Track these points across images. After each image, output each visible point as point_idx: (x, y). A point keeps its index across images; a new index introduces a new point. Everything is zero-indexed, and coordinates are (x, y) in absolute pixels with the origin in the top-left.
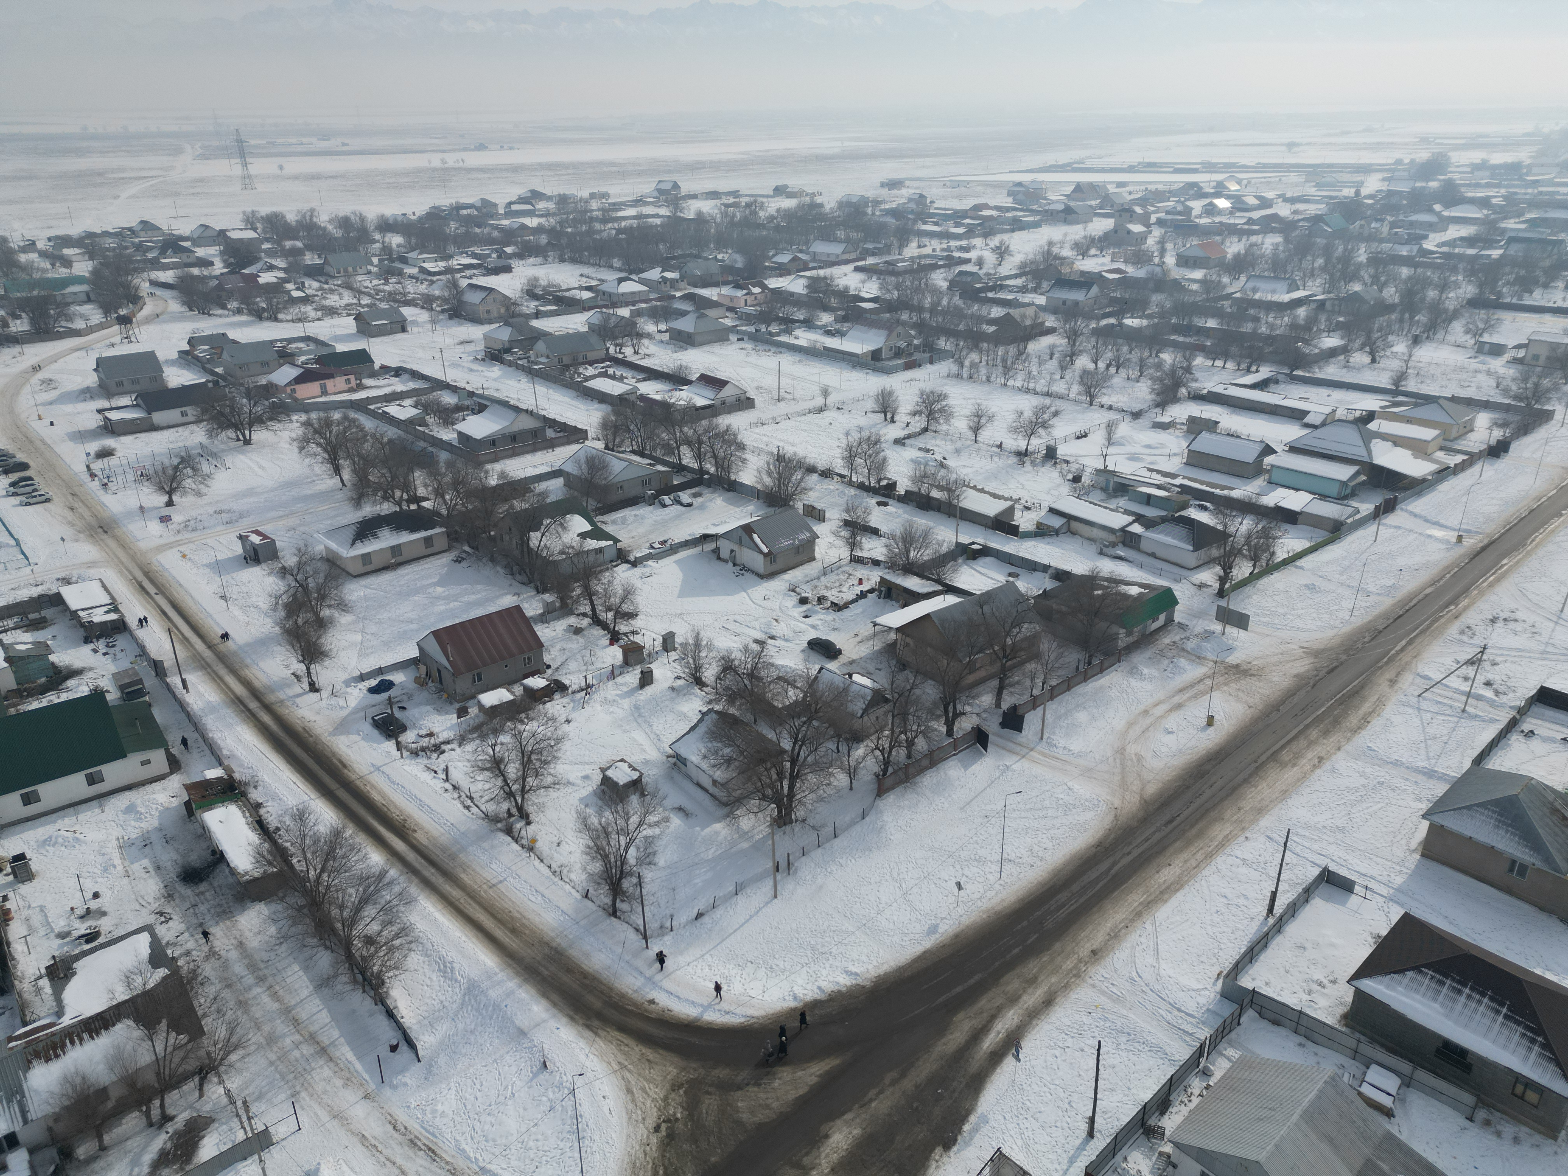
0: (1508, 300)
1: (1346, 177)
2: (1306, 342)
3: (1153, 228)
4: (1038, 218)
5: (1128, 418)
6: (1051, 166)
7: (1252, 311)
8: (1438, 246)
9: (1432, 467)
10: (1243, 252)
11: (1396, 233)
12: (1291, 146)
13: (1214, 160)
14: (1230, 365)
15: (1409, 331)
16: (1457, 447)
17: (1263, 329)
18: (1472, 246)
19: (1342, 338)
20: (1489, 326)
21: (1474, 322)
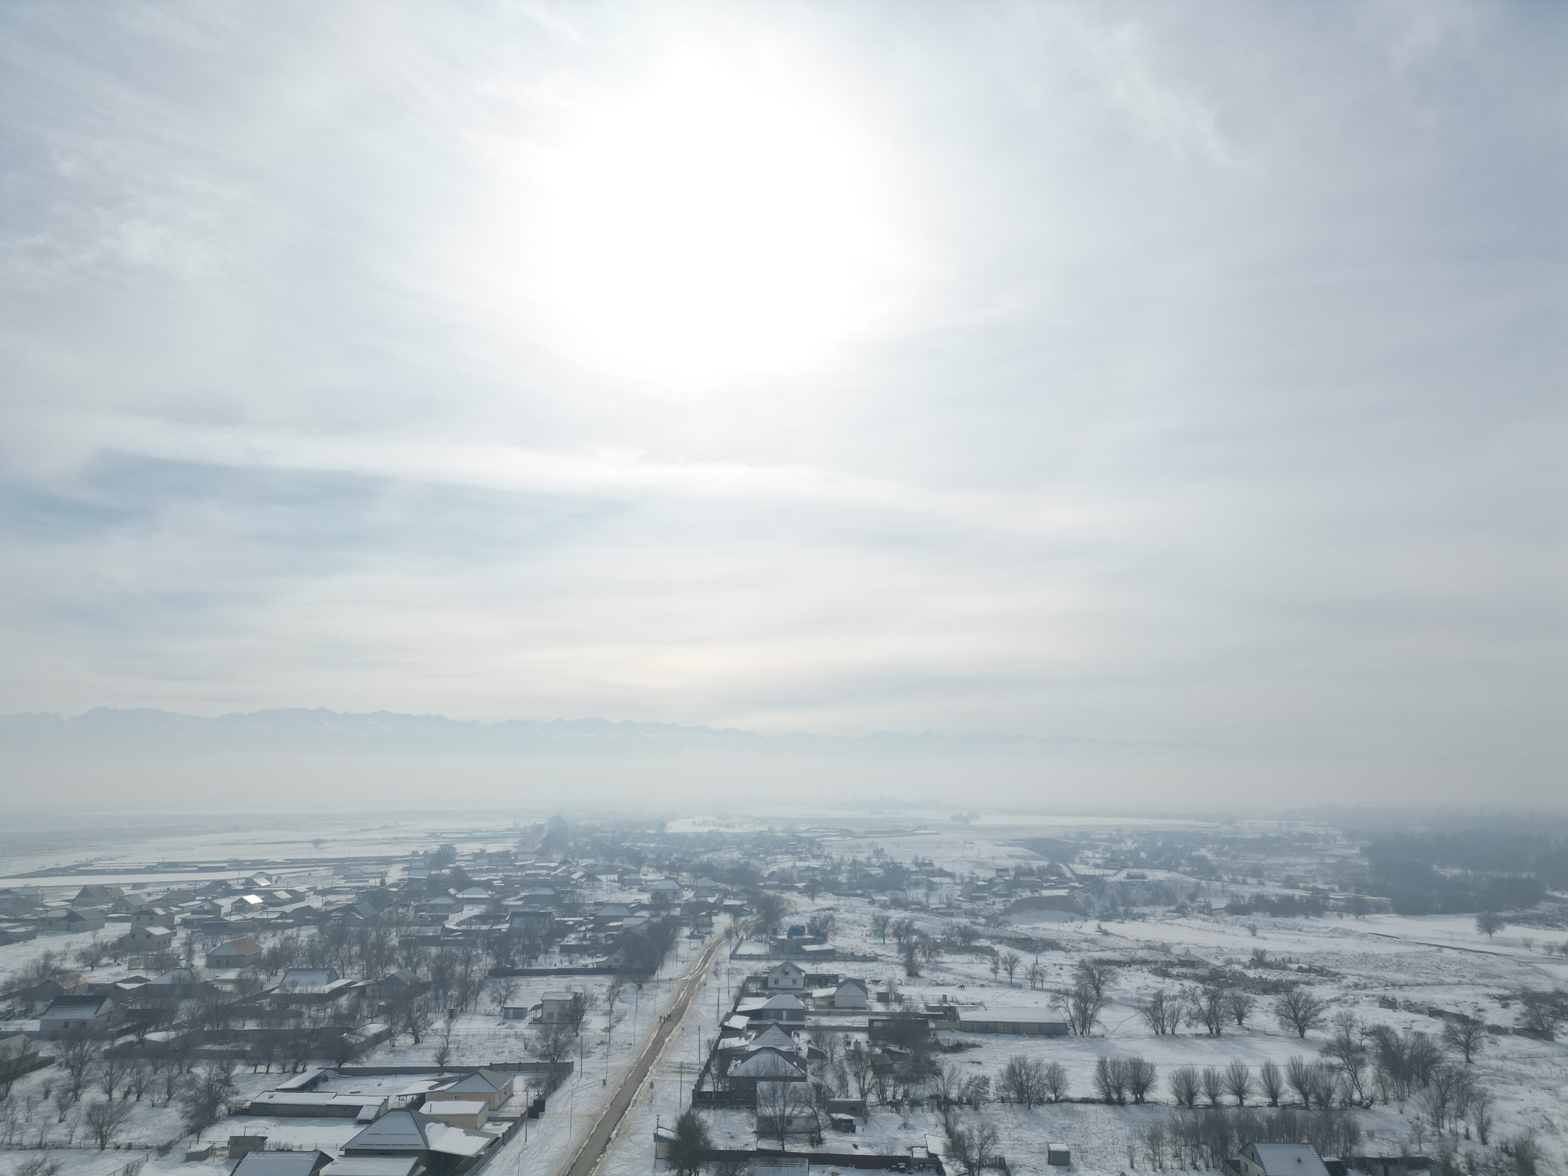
0: (520, 967)
1: (372, 869)
2: (351, 1031)
3: (178, 929)
4: (31, 928)
5: (153, 1156)
6: (50, 870)
7: (293, 1007)
8: (457, 925)
9: (483, 1141)
10: (279, 946)
11: (421, 916)
12: (317, 842)
13: (241, 858)
14: (274, 1069)
15: (445, 1007)
16: (502, 1115)
17: (307, 1024)
18: (485, 923)
19: (385, 1022)
20: (511, 993)
21: (498, 991)
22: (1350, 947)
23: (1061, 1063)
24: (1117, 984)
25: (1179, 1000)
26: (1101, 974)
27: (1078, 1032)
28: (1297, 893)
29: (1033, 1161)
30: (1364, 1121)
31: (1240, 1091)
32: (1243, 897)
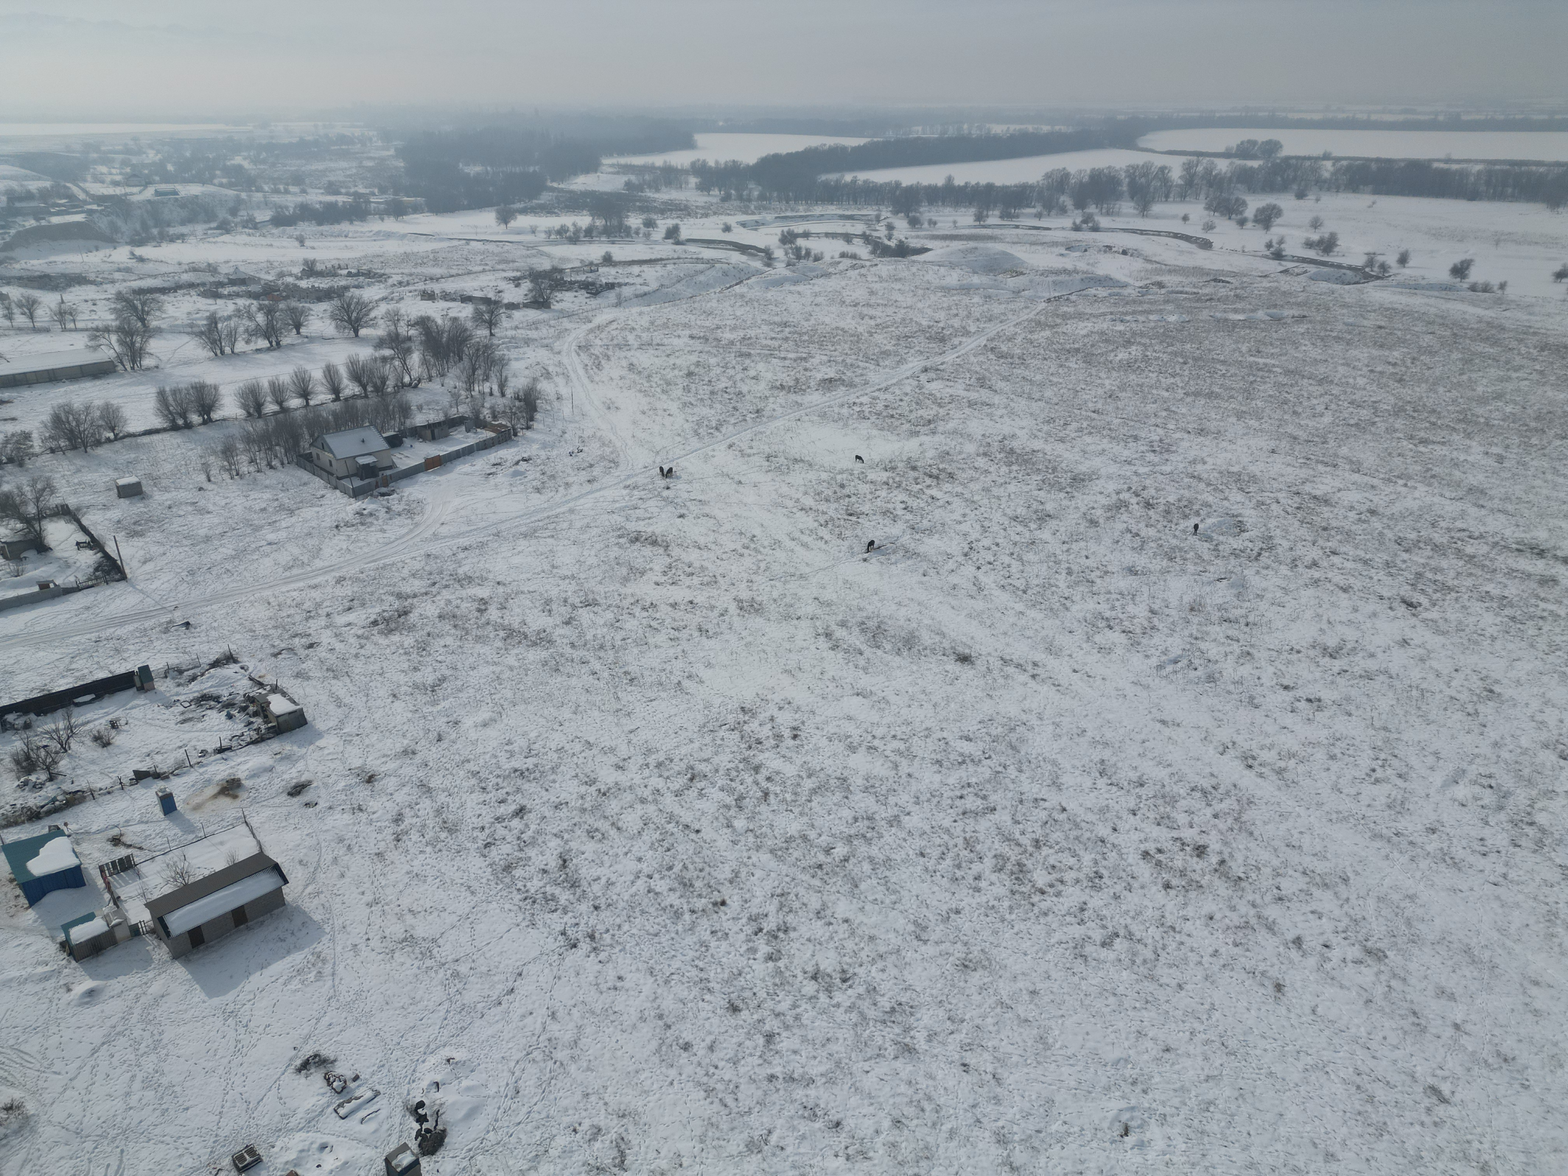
22: (392, 248)
23: (115, 402)
24: (164, 312)
25: (235, 319)
26: (144, 304)
27: (128, 367)
28: (340, 199)
29: (102, 499)
30: (414, 398)
31: (305, 394)
32: (287, 208)
